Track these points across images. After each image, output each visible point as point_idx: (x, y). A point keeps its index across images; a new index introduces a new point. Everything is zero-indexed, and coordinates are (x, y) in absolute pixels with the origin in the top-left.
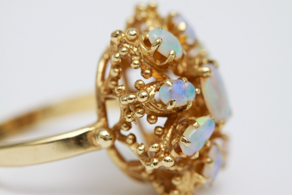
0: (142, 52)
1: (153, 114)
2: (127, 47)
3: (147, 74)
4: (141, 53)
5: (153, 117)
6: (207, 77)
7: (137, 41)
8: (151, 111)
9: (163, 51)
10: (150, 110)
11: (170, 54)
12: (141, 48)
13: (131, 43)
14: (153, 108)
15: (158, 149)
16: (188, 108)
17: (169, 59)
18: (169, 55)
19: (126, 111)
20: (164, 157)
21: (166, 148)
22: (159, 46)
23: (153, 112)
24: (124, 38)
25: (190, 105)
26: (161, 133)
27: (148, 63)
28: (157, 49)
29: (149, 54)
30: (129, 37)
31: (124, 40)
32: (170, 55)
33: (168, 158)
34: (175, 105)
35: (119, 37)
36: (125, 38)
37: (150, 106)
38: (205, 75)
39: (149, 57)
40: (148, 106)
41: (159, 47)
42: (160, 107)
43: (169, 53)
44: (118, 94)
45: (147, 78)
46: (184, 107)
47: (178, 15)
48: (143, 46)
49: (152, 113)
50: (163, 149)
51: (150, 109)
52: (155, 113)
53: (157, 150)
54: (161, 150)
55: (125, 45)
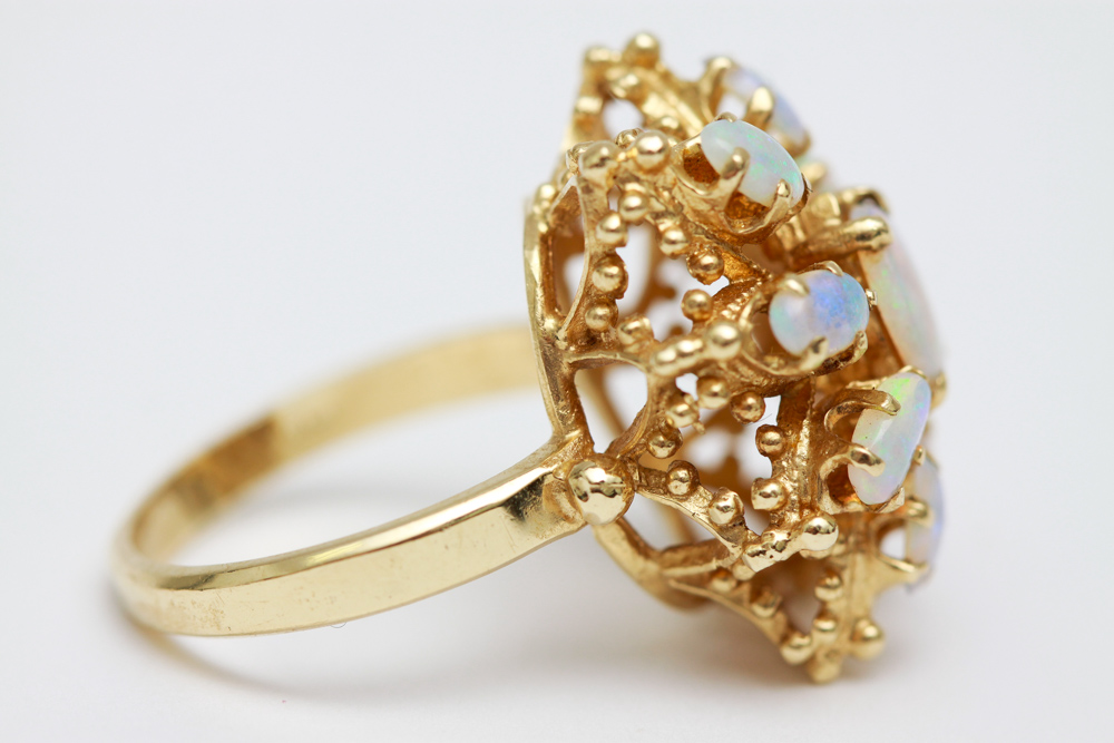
0: (687, 201)
1: (749, 391)
2: (639, 194)
3: (706, 267)
4: (684, 203)
5: (751, 401)
6: (882, 246)
7: (668, 170)
8: (743, 383)
9: (755, 188)
10: (743, 379)
11: (776, 194)
12: (680, 188)
13: (649, 177)
14: (750, 373)
15: (780, 498)
16: (858, 355)
17: (777, 211)
18: (775, 199)
19: (668, 393)
20: (802, 522)
21: (802, 491)
22: (743, 177)
23: (751, 385)
24: (624, 165)
25: (864, 347)
26: (777, 448)
27: (706, 234)
28: (739, 185)
29: (713, 204)
30: (643, 160)
31: (626, 170)
32: (779, 198)
33: (818, 522)
34: (829, 350)
35: (611, 165)
36: (630, 166)
37: (740, 369)
38: (874, 243)
39: (712, 212)
40: (736, 370)
41: (745, 179)
42: (775, 365)
43: (773, 193)
44: (629, 346)
45: (709, 283)
46: (847, 355)
47: (735, 69)
48: (690, 181)
49: (746, 389)
50: (794, 497)
51: (742, 376)
52: (754, 388)
53: (779, 503)
54: (789, 501)
55: (631, 187)
